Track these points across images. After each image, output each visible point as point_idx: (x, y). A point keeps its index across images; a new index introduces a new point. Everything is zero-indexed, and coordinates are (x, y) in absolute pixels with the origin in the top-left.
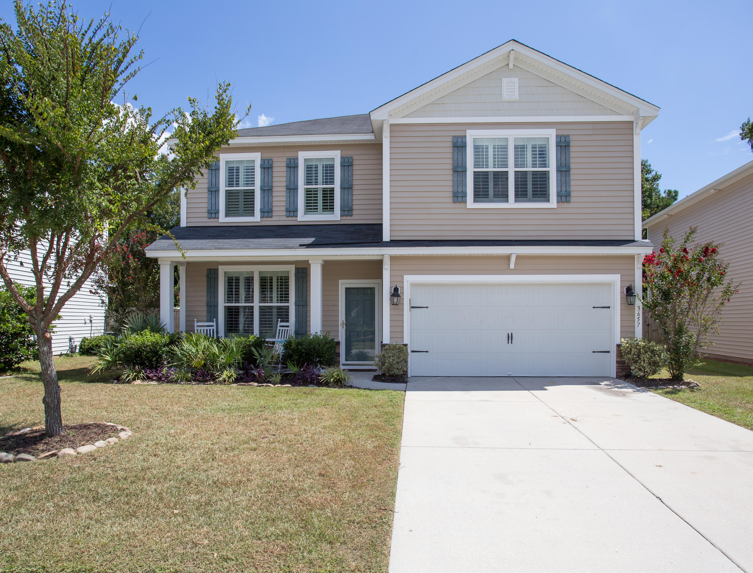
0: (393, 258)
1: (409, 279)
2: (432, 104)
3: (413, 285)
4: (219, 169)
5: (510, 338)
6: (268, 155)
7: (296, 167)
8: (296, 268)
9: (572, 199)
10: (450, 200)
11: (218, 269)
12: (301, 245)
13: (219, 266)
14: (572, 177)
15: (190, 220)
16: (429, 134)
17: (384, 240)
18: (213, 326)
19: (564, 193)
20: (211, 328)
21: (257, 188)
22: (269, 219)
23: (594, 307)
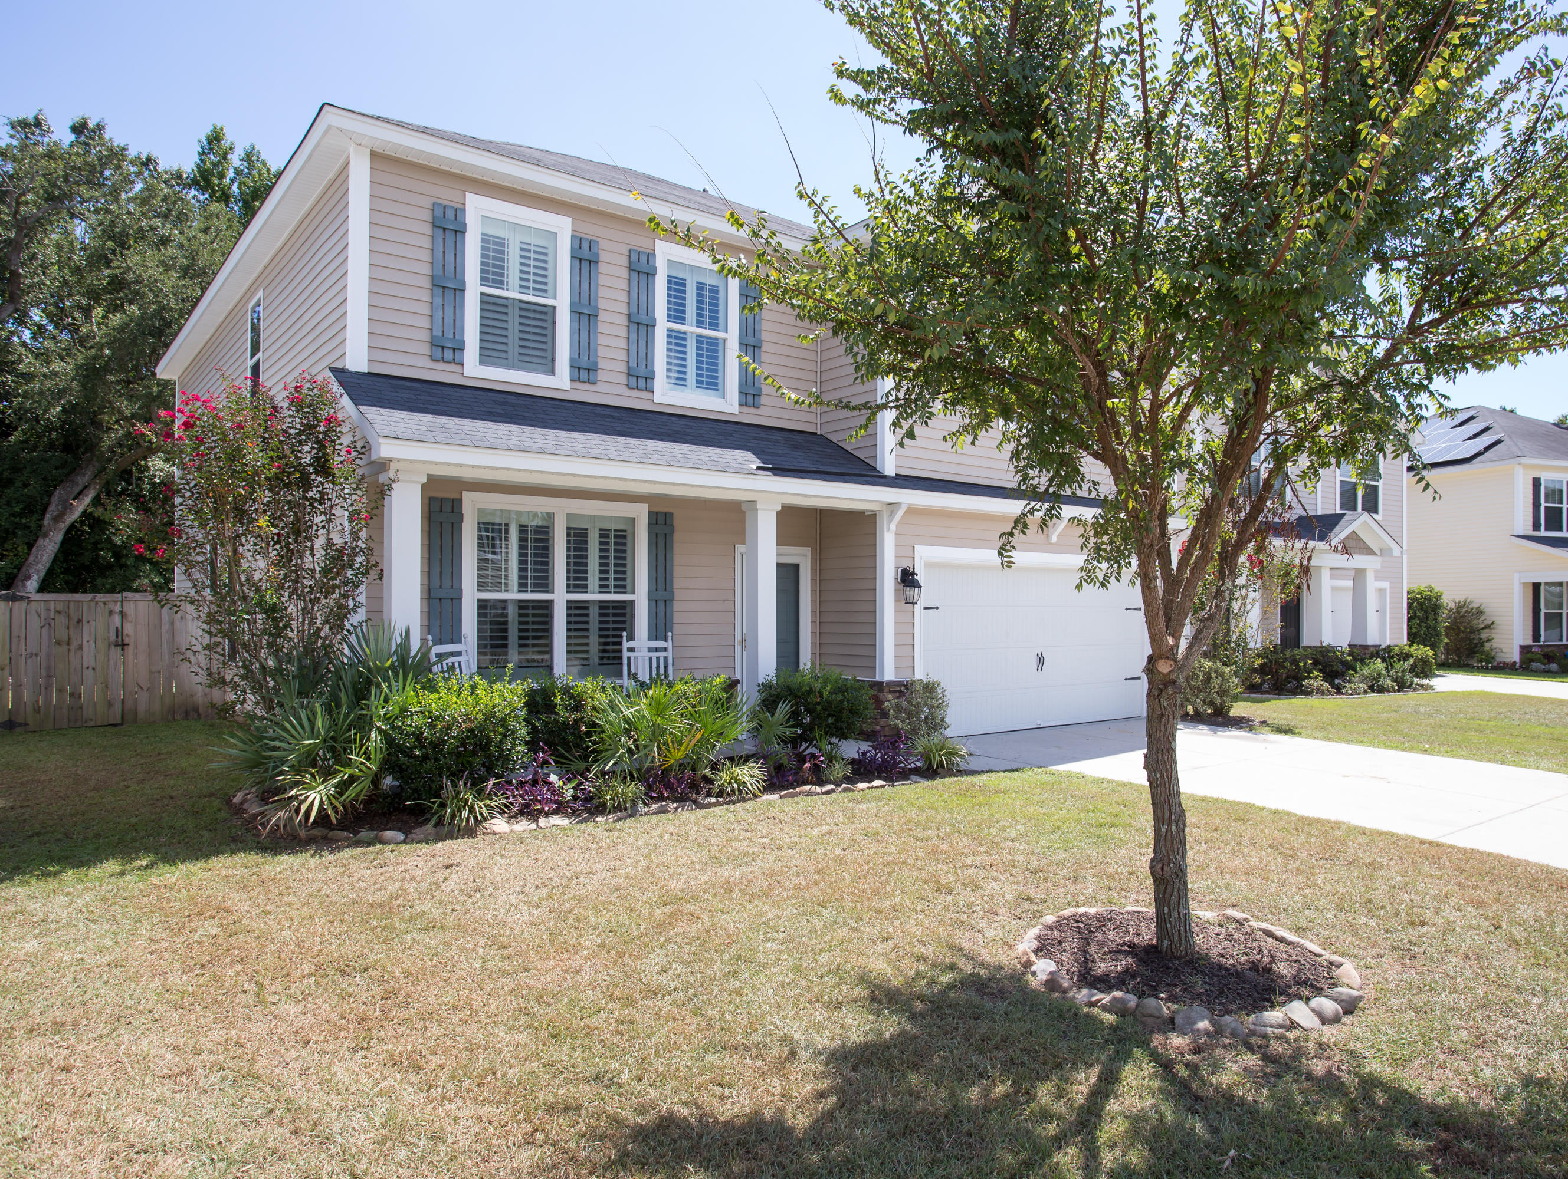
1: (923, 554)
4: (464, 233)
6: (591, 230)
7: (651, 274)
8: (650, 513)
11: (461, 500)
13: (465, 493)
15: (380, 356)
17: (882, 472)
21: (562, 302)
22: (587, 387)
23: (1127, 609)
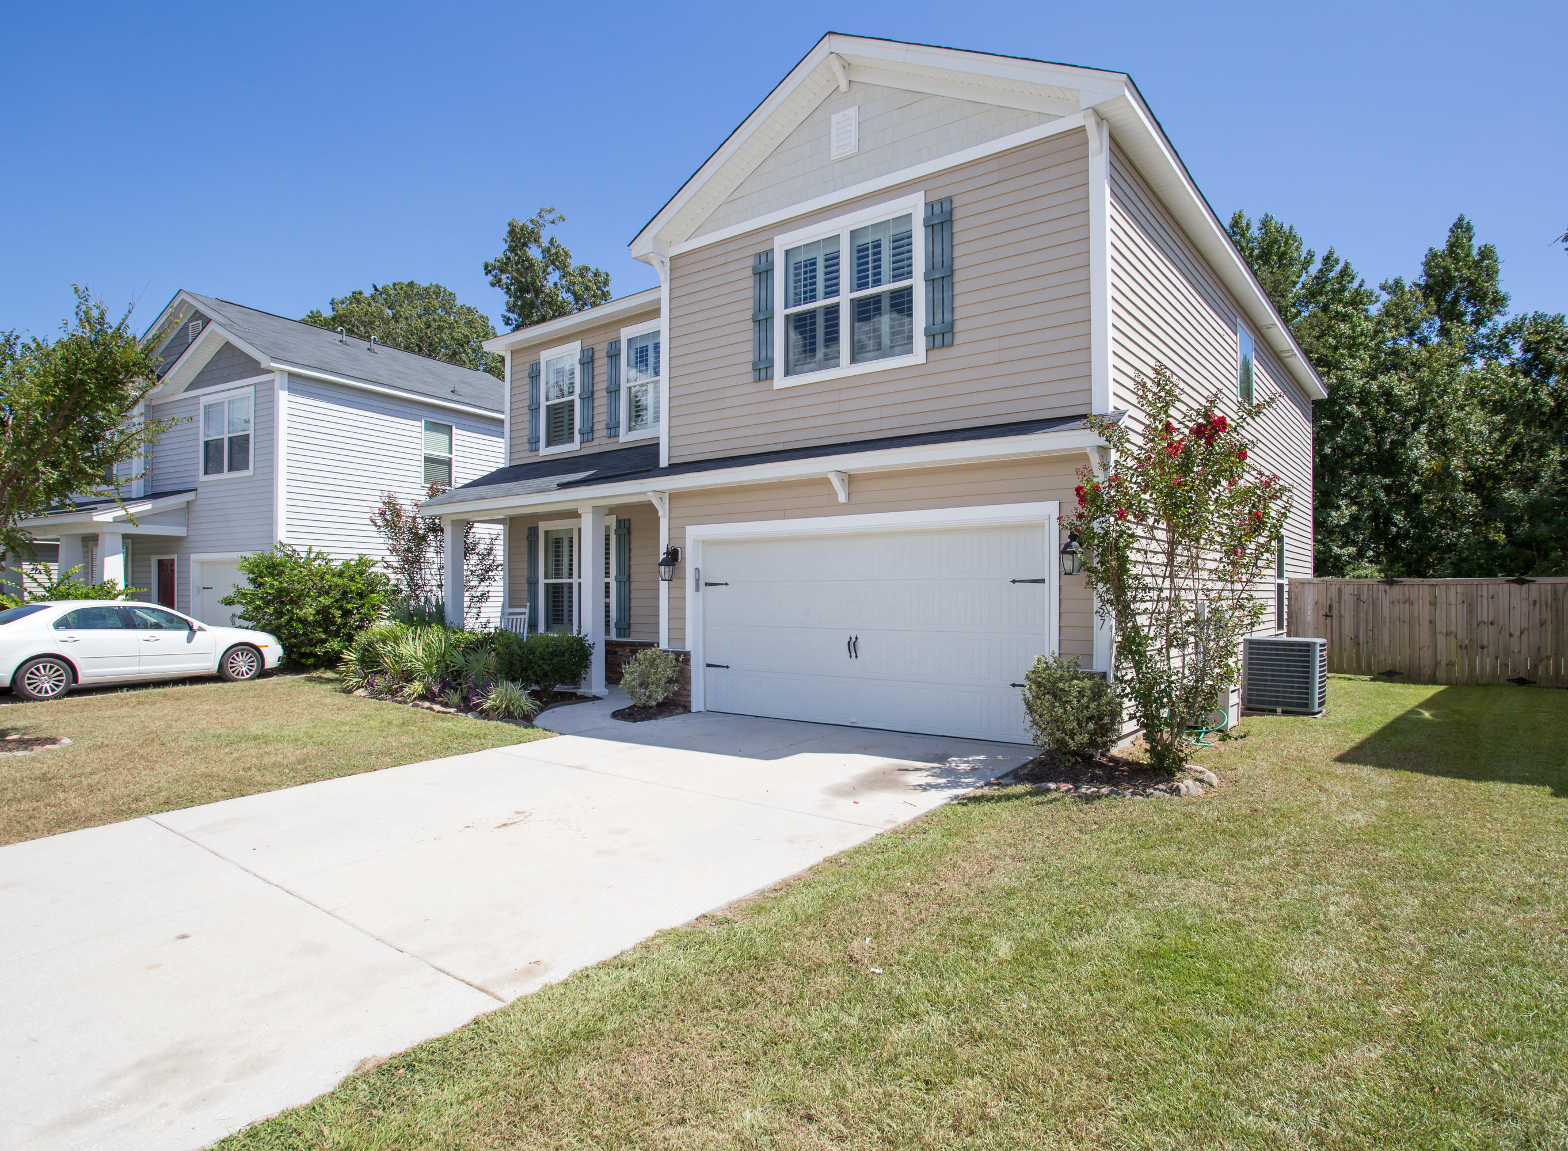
0: (675, 497)
1: (694, 533)
2: (726, 203)
3: (707, 543)
5: (852, 646)
6: (589, 342)
7: (618, 354)
8: (617, 520)
9: (958, 339)
10: (750, 377)
11: (538, 527)
12: (559, 485)
13: (539, 521)
14: (958, 288)
16: (721, 260)
17: (661, 466)
18: (524, 614)
19: (938, 328)
20: (523, 617)
21: (577, 397)
23: (1014, 581)
